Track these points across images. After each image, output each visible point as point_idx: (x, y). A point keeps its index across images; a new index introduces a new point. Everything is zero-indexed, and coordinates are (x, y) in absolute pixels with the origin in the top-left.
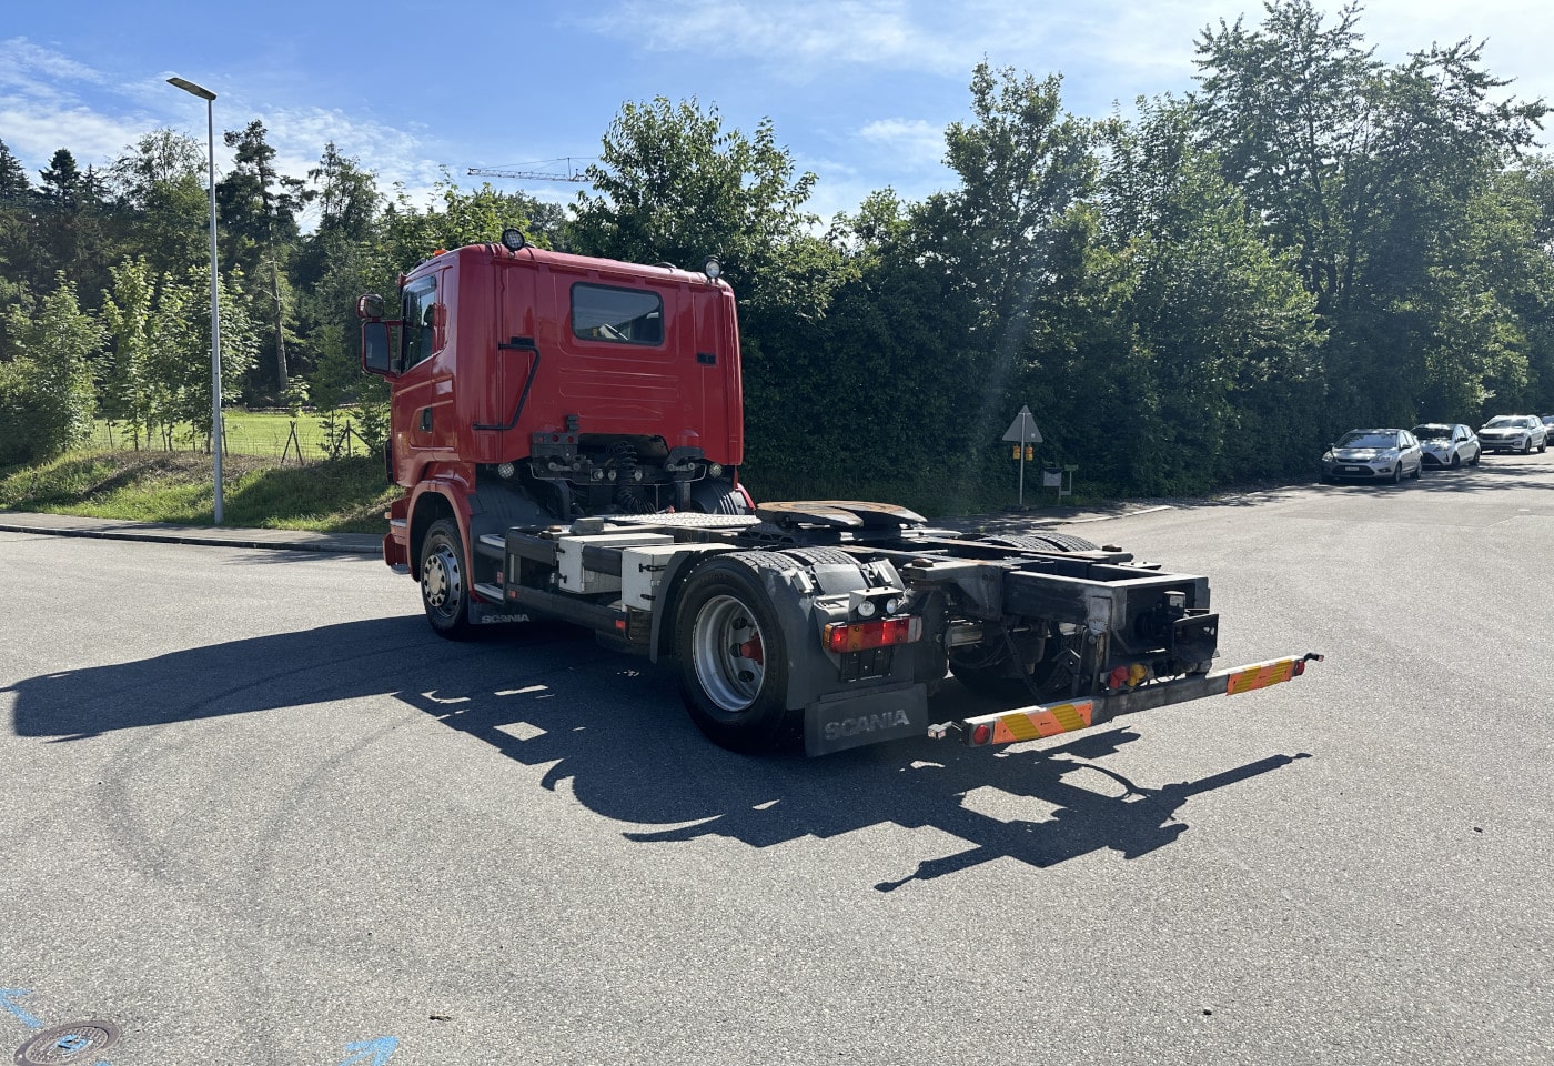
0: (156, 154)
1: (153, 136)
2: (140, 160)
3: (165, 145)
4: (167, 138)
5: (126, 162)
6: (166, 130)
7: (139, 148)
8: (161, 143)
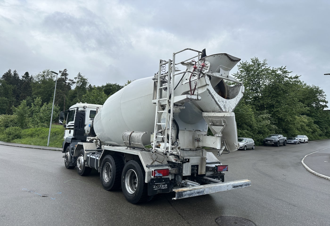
0: (45, 74)
1: (45, 70)
2: (42, 75)
5: (39, 75)
6: (48, 69)
7: (42, 72)
8: (47, 72)
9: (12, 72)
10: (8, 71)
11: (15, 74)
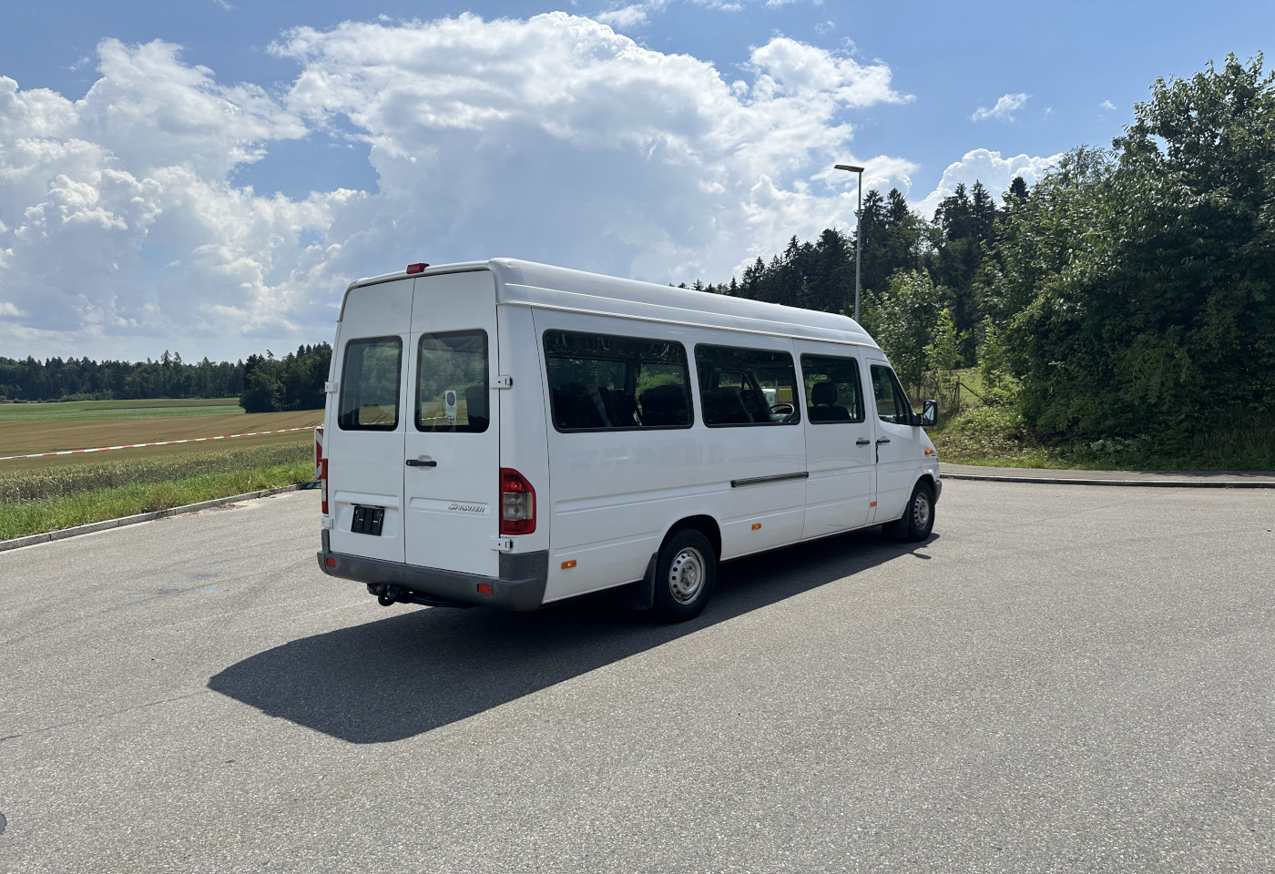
0: (1072, 167)
1: (1070, 153)
2: (1060, 174)
3: (1079, 159)
4: (1081, 153)
5: (1050, 178)
6: (1080, 147)
7: (1059, 165)
8: (1076, 158)
9: (967, 193)
10: (957, 193)
11: (979, 197)
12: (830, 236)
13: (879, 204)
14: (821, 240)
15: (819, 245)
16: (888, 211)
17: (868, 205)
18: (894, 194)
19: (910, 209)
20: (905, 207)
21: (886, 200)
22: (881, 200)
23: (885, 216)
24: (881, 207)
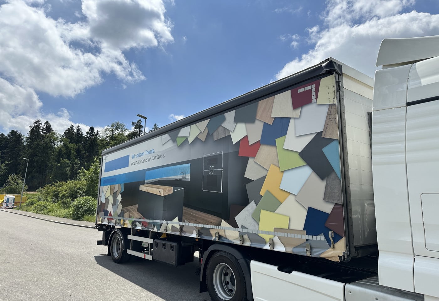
9: (74, 128)
10: (70, 127)
11: (78, 130)
12: (13, 133)
13: (40, 125)
14: (10, 134)
15: (9, 135)
16: (43, 128)
17: (35, 124)
18: (47, 123)
19: (53, 129)
20: (51, 129)
21: (43, 124)
22: (41, 124)
23: (42, 130)
24: (41, 126)
